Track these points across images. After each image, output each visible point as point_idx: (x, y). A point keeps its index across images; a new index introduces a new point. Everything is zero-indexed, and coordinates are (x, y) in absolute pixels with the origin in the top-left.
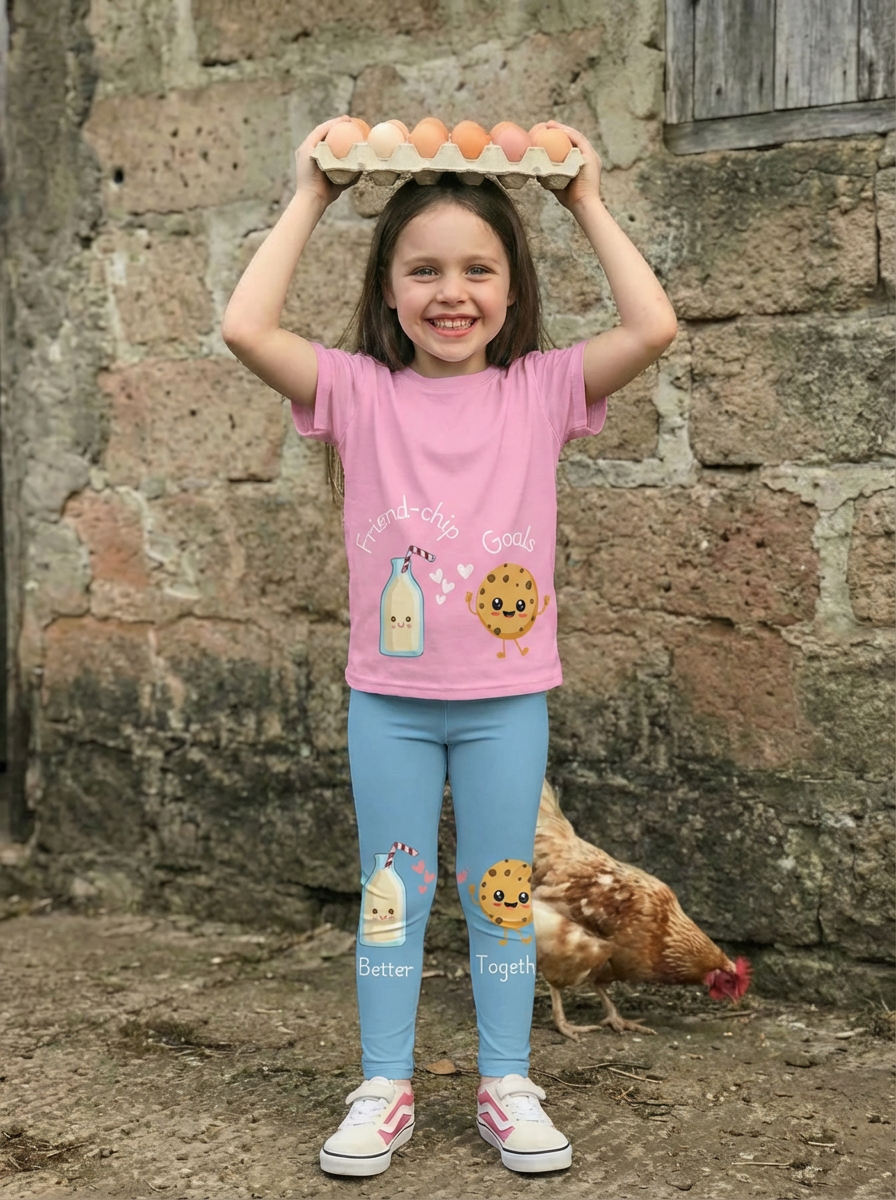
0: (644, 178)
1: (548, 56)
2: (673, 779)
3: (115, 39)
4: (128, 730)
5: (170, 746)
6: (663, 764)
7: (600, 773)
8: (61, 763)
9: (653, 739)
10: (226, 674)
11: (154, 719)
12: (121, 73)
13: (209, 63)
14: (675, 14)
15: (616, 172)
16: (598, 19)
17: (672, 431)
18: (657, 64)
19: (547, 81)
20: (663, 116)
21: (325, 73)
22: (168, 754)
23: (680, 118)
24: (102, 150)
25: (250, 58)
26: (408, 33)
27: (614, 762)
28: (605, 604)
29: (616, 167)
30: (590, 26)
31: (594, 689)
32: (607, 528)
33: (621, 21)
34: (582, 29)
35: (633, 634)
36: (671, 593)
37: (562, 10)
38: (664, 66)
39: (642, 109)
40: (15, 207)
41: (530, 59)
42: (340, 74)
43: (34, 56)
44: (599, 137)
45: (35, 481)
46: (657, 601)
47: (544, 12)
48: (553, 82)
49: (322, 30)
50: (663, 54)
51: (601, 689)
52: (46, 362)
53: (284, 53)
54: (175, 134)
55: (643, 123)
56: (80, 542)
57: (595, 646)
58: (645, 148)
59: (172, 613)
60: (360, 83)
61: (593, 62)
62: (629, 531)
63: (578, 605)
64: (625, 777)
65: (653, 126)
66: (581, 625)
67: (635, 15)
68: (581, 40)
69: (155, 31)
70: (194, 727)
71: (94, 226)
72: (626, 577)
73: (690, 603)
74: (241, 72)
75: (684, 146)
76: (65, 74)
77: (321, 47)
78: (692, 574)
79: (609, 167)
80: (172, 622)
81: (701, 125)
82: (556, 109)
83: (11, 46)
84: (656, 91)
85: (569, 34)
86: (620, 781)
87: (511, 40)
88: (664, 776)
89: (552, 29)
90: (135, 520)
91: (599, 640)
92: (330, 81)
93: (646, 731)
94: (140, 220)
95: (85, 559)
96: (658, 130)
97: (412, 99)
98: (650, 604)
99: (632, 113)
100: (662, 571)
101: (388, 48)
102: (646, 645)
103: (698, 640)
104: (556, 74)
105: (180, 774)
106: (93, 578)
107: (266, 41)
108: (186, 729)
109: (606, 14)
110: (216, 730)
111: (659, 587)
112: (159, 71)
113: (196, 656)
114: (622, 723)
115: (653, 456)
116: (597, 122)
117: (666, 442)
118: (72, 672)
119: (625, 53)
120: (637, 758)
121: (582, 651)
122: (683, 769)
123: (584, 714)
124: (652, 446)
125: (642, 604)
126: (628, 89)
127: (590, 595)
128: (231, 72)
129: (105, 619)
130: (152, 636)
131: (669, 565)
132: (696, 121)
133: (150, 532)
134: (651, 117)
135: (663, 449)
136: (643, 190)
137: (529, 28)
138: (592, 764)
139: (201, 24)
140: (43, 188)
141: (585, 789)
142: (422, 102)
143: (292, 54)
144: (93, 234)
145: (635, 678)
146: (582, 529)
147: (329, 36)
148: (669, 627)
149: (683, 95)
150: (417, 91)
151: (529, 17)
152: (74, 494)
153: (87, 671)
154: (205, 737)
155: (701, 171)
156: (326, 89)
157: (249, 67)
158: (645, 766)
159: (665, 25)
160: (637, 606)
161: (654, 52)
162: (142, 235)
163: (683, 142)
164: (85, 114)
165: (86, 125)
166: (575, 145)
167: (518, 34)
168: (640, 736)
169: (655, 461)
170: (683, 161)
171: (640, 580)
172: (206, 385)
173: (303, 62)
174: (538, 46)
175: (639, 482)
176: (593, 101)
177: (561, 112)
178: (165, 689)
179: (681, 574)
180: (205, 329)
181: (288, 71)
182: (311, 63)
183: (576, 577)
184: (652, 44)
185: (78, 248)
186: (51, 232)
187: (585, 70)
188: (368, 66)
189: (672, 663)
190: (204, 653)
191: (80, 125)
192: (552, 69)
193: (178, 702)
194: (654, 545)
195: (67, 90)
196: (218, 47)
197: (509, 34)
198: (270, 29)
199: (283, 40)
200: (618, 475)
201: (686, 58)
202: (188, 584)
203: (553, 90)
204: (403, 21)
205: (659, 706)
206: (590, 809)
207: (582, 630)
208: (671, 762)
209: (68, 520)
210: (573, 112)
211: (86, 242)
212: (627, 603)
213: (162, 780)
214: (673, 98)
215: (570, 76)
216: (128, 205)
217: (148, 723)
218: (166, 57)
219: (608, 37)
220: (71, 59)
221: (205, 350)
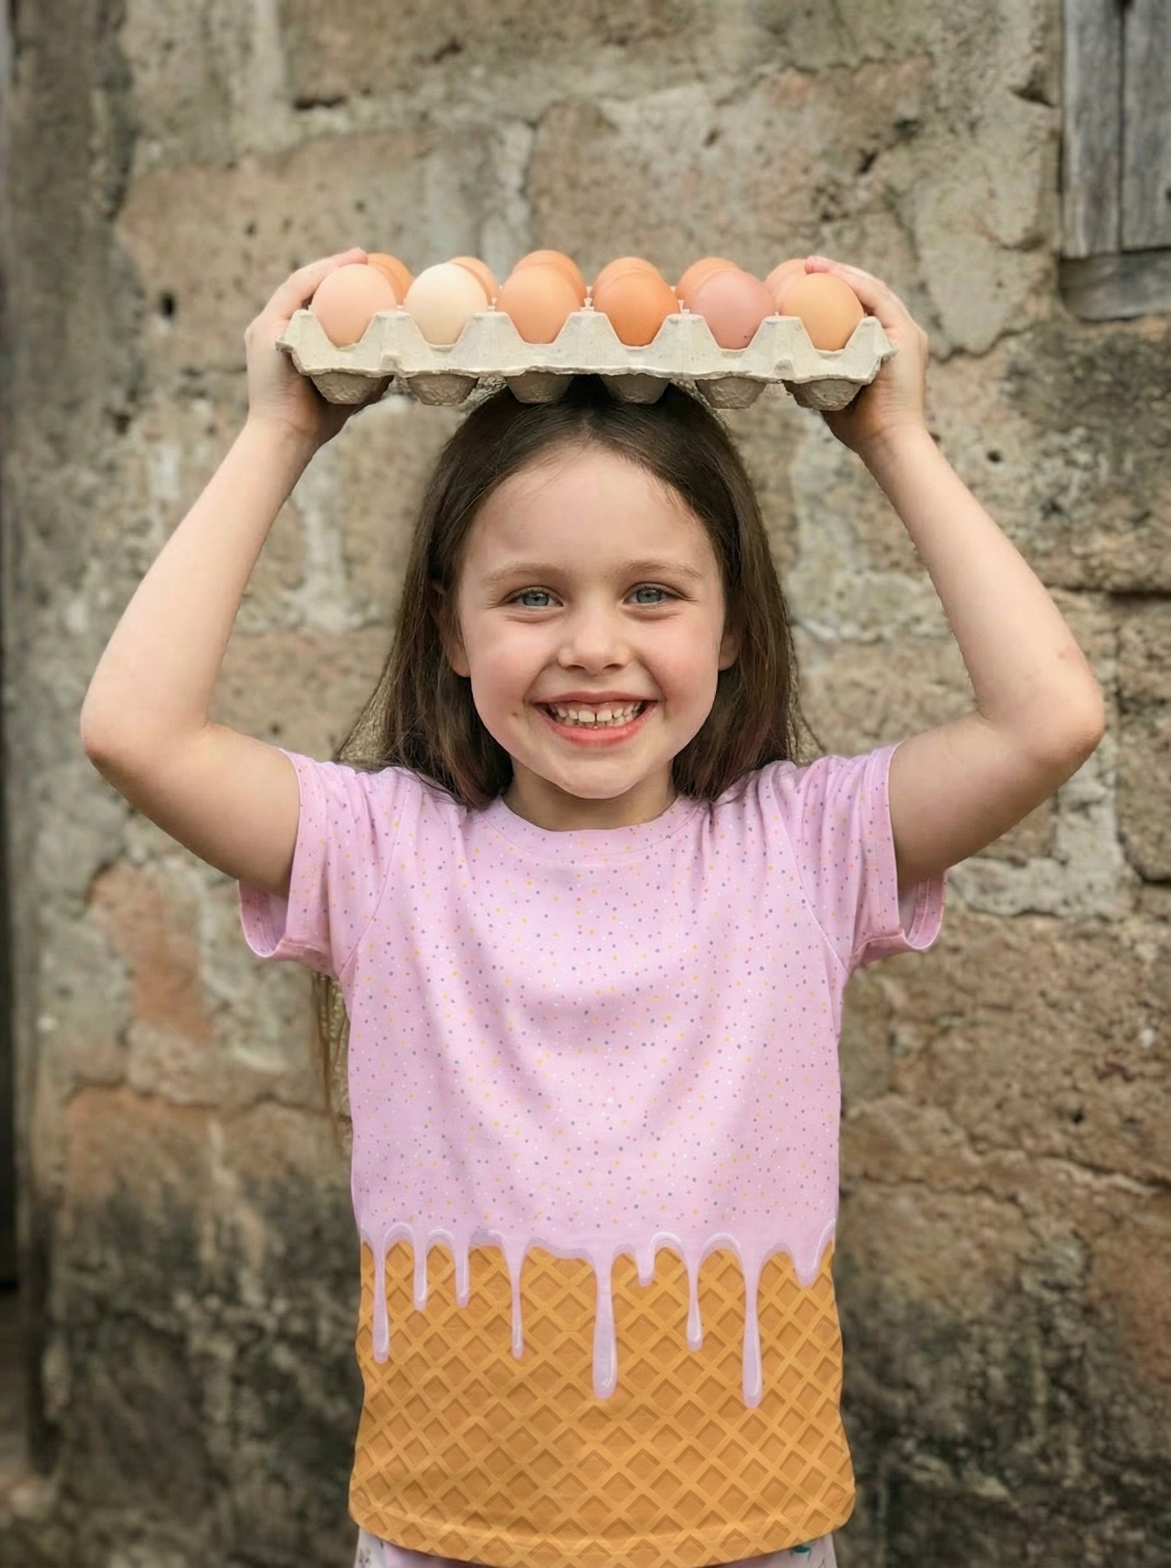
0: (1017, 373)
1: (808, 117)
2: (1096, 1501)
3: (163, 64)
4: (183, 1301)
5: (245, 1336)
6: (1075, 1466)
7: (956, 1464)
8: (91, 1346)
9: (1054, 1412)
10: (325, 1213)
11: (221, 1283)
12: (172, 126)
13: (304, 105)
14: (1082, 28)
15: (959, 363)
16: (918, 39)
17: (1083, 807)
18: (1043, 135)
19: (806, 170)
20: (1056, 243)
21: (484, 117)
22: (242, 1350)
23: (1092, 244)
24: (145, 258)
25: (367, 92)
26: (622, 42)
27: (981, 1450)
28: (959, 1135)
29: (958, 351)
30: (899, 53)
31: (941, 1298)
32: (962, 989)
33: (966, 46)
34: (882, 61)
35: (1013, 1199)
36: (1084, 1128)
37: (838, 22)
38: (1059, 139)
39: (1013, 229)
40: (22, 360)
41: (769, 123)
42: (510, 119)
43: (46, 98)
44: (922, 288)
45: (51, 843)
46: (1058, 1140)
47: (801, 23)
48: (821, 170)
49: (481, 41)
50: (1058, 112)
51: (955, 1301)
52: (64, 633)
53: (419, 83)
54: (251, 230)
55: (1015, 257)
56: (113, 955)
57: (943, 1216)
58: (1020, 309)
59: (245, 1093)
60: (543, 134)
61: (906, 130)
62: (1001, 998)
63: (910, 1134)
64: (1004, 1481)
65: (1037, 262)
66: (915, 1172)
67: (994, 31)
68: (881, 82)
69: (221, 51)
70: (280, 1306)
71: (133, 395)
72: (997, 1085)
73: (1119, 1151)
74: (352, 116)
75: (1104, 302)
76: (90, 127)
77: (478, 72)
78: (1123, 1093)
79: (944, 351)
80: (247, 1108)
81: (1134, 260)
82: (827, 230)
83: (15, 79)
84: (1042, 192)
85: (855, 71)
86: (993, 1488)
87: (725, 85)
88: (1078, 1491)
89: (818, 61)
90: (188, 922)
91: (950, 1204)
92: (492, 132)
93: (1041, 1398)
94: (199, 384)
95: (119, 985)
96: (1047, 274)
97: (628, 164)
98: (1044, 1145)
99: (992, 238)
100: (1067, 1082)
101: (589, 70)
102: (1036, 1224)
103: (1137, 1226)
104: (825, 155)
105: (261, 1390)
106: (131, 1020)
107: (392, 62)
108: (268, 1307)
109: (934, 30)
110: (310, 1314)
111: (1060, 1113)
112: (226, 118)
113: (281, 1174)
114: (996, 1374)
115: (1048, 855)
116: (916, 258)
117: (1071, 827)
118: (103, 1187)
119: (976, 111)
120: (1025, 1448)
121: (920, 1222)
122: (1113, 1482)
123: (925, 1346)
124: (1045, 835)
125: (1029, 1142)
126: (979, 187)
127: (933, 1116)
128: (336, 120)
129: (147, 1095)
130: (216, 1133)
131: (1079, 1072)
132: (1125, 253)
133: (213, 944)
134: (1032, 243)
135: (1065, 843)
136: (1018, 396)
137: (766, 60)
138: (945, 1448)
139: (293, 34)
140: (60, 330)
141: (931, 1496)
142: (645, 168)
143: (433, 87)
144: (130, 409)
145: (1018, 1288)
146: (917, 987)
147: (489, 52)
148: (1079, 1193)
149: (1097, 200)
150: (636, 149)
151: (764, 35)
152: (104, 868)
153: (122, 1185)
154: (297, 1326)
155: (1134, 353)
156: (486, 149)
157: (365, 108)
158: (1043, 1468)
159: (1060, 55)
160: (1020, 1146)
161: (1038, 109)
162: (202, 409)
163: (1100, 294)
164: (118, 196)
165: (123, 215)
166: (869, 311)
167: (745, 69)
168: (1030, 1404)
169: (1049, 865)
170: (1097, 336)
171: (1025, 1095)
172: (293, 680)
173: (451, 99)
174: (785, 94)
175: (1023, 904)
176: (906, 213)
177: (838, 234)
178: (235, 1230)
179: (1101, 1089)
180: (291, 579)
181: (424, 116)
182: (464, 99)
183: (908, 1082)
184: (1032, 93)
185: (109, 433)
186: (72, 406)
187: (890, 147)
188: (555, 104)
189: (1088, 1267)
190: (292, 1170)
191: (111, 216)
192: (816, 147)
193: (255, 1255)
194: (1052, 1029)
195: (92, 156)
196: (316, 75)
197: (723, 70)
198: (398, 40)
199: (419, 60)
200: (983, 890)
201: (1104, 124)
202: (267, 1042)
203: (820, 190)
204: (614, 21)
205: (1066, 1348)
206: (938, 1537)
207: (919, 1181)
208: (1090, 1467)
209: (97, 912)
210: (863, 234)
211: (122, 423)
212: (1000, 1136)
213: (235, 1398)
214: (1078, 207)
215: (856, 160)
216: (181, 358)
217: (211, 1290)
218: (238, 95)
219: (940, 75)
220: (99, 102)
221: (292, 617)
